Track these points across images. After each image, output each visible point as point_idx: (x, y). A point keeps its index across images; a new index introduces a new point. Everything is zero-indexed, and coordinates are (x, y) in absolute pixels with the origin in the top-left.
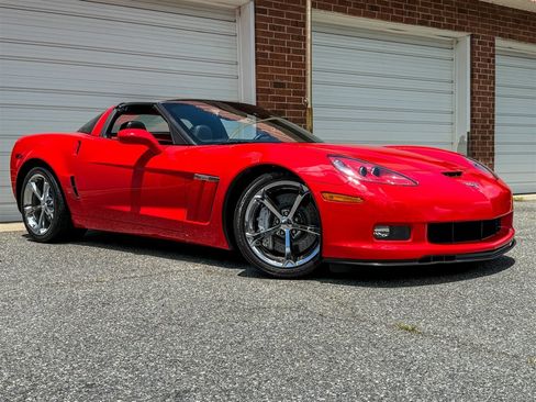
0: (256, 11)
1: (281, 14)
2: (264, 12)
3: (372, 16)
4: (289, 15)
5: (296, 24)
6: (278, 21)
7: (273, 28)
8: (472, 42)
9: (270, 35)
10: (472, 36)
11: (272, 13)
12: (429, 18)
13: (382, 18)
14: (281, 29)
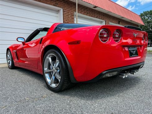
0: (63, 11)
1: (69, 12)
2: (65, 11)
3: (87, 15)
4: (70, 13)
5: (72, 15)
6: (68, 14)
7: (67, 16)
8: (105, 22)
9: (66, 17)
10: (105, 21)
11: (67, 12)
12: (98, 16)
13: (89, 16)
14: (69, 16)
